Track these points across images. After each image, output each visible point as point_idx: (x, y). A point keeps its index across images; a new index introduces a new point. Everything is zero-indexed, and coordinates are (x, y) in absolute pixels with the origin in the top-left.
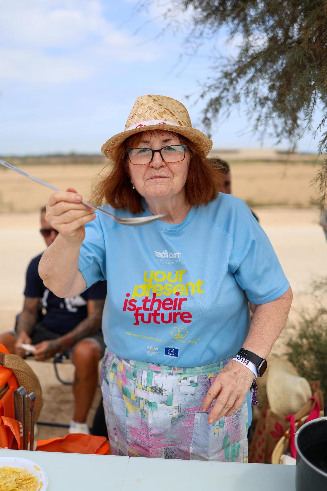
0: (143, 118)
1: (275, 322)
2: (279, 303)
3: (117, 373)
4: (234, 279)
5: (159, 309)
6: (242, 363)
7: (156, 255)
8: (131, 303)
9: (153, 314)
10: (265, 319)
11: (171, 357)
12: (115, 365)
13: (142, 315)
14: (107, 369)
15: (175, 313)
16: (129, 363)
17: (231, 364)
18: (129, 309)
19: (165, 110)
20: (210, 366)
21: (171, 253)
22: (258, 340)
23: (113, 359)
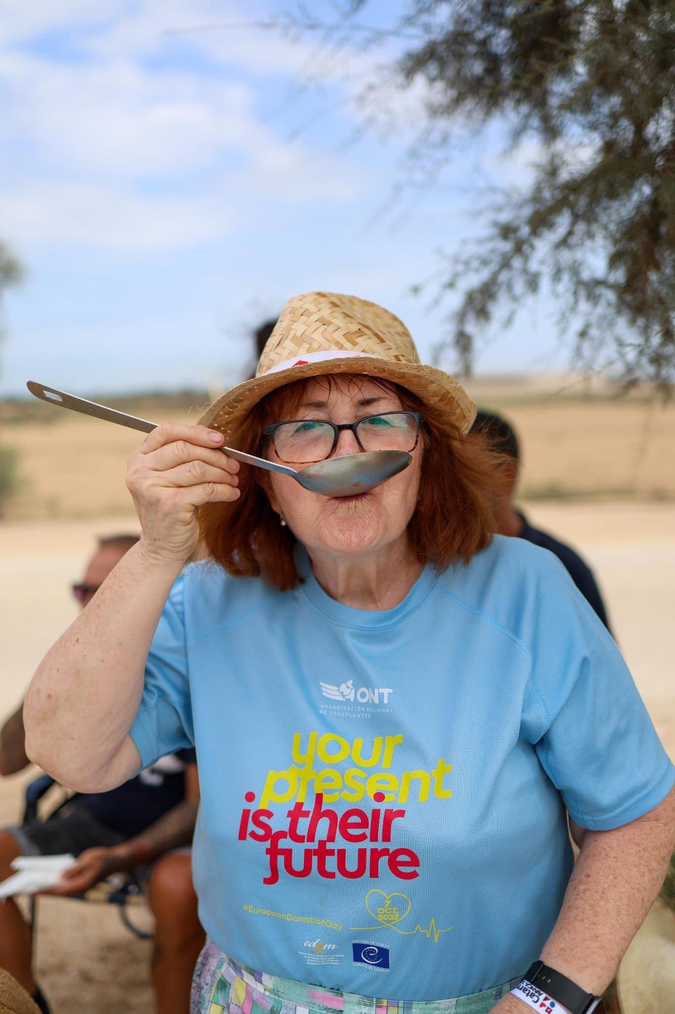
0: (306, 346)
1: (632, 888)
2: (647, 834)
3: (228, 1006)
4: (534, 759)
5: (331, 838)
6: (536, 1006)
7: (324, 694)
8: (259, 820)
9: (316, 852)
10: (606, 877)
11: (371, 967)
12: (223, 985)
13: (288, 853)
14: (203, 992)
15: (374, 851)
16: (261, 983)
17: (507, 1008)
18: (254, 835)
19: (360, 327)
20: (475, 996)
21: (363, 689)
22: (584, 940)
23: (219, 967)
